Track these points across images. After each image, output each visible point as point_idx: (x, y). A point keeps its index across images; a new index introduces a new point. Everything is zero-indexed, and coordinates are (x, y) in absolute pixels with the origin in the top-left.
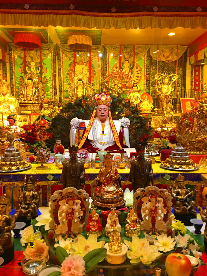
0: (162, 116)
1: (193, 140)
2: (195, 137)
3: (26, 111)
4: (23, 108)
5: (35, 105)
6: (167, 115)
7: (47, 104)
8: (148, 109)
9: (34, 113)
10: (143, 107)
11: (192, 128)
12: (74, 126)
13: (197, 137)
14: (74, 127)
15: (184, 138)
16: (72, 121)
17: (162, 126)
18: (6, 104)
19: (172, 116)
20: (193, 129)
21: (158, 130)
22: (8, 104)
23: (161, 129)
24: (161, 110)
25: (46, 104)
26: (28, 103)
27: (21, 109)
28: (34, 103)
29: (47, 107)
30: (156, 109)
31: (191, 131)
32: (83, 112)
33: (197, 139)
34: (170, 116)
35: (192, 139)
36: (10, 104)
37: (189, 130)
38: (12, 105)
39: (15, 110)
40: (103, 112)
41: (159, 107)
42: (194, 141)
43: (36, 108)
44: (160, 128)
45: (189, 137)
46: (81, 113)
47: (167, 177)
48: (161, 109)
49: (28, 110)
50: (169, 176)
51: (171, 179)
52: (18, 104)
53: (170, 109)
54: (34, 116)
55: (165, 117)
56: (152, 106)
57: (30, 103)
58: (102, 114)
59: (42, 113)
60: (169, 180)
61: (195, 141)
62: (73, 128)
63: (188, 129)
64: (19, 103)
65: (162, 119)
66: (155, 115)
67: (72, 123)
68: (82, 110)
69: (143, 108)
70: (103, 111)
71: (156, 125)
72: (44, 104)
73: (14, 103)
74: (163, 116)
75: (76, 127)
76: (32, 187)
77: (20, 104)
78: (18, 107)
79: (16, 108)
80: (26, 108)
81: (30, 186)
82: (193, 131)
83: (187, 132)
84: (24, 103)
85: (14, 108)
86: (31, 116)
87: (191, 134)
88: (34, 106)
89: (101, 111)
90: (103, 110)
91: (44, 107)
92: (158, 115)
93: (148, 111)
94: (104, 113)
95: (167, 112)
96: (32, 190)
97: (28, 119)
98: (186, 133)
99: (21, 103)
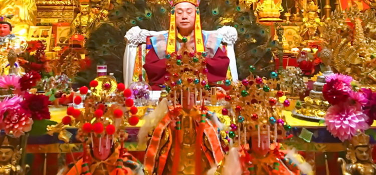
0: (300, 26)
1: (357, 62)
2: (360, 56)
3: (48, 19)
4: (44, 14)
5: (66, 7)
6: (309, 24)
7: (88, 5)
8: (274, 13)
9: (63, 23)
10: (263, 10)
11: (353, 38)
12: (133, 42)
13: (364, 57)
14: (132, 44)
15: (338, 57)
16: (130, 34)
17: (301, 45)
18: (13, 6)
19: (318, 27)
20: (355, 40)
21: (294, 51)
22: (15, 6)
23: (298, 49)
24: (298, 16)
25: (84, 6)
26: (54, 5)
27: (41, 15)
28: (65, 5)
29: (86, 11)
30: (288, 15)
31: (352, 45)
32: (149, 17)
33: (365, 61)
34: (315, 26)
35: (353, 60)
36: (19, 7)
37: (346, 42)
38: (23, 7)
39: (29, 17)
40: (185, 17)
41: (293, 11)
42: (358, 65)
43: (67, 14)
44: (297, 47)
45: (349, 55)
46: (145, 19)
47: (306, 136)
48: (298, 13)
49: (53, 16)
50: (310, 132)
51: (314, 139)
52: (34, 6)
53: (314, 13)
54: (63, 28)
55: (305, 27)
56: (281, 8)
57: (58, 5)
58: (183, 19)
59: (76, 21)
60: (309, 141)
61: (361, 65)
62: (130, 47)
63: (345, 39)
64: (37, 5)
65: (300, 31)
66: (287, 25)
67: (128, 36)
68: (148, 14)
69: (264, 13)
70: (185, 15)
71: (290, 43)
72: (81, 6)
73: (27, 4)
74: (302, 27)
75: (136, 44)
76: (9, 156)
77: (40, 7)
78: (34, 12)
79: (30, 14)
80: (50, 13)
81: (7, 153)
82: (355, 44)
83: (343, 45)
84: (46, 5)
85: (27, 13)
86: (58, 28)
87: (352, 51)
88: (64, 9)
89: (182, 14)
90: (185, 13)
91: (82, 10)
92: (292, 25)
93: (273, 17)
94: (186, 19)
95: (309, 19)
96: (10, 161)
97: (50, 33)
98: (341, 48)
99: (42, 5)
